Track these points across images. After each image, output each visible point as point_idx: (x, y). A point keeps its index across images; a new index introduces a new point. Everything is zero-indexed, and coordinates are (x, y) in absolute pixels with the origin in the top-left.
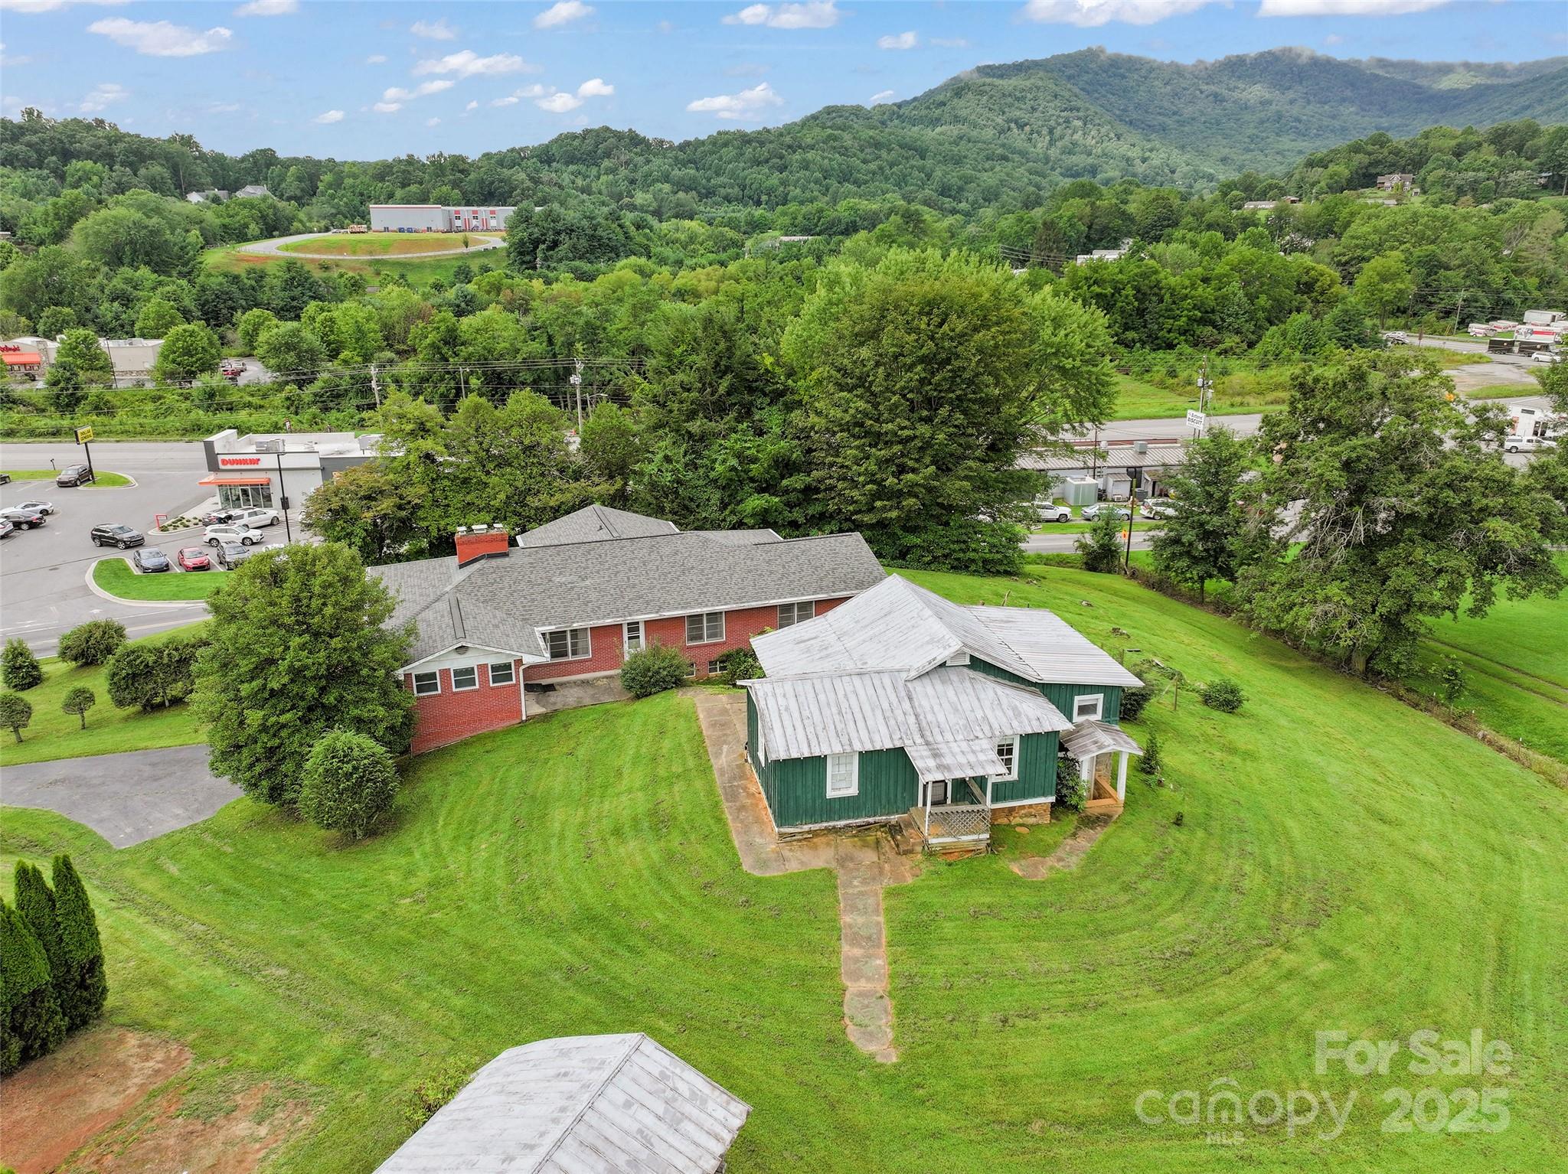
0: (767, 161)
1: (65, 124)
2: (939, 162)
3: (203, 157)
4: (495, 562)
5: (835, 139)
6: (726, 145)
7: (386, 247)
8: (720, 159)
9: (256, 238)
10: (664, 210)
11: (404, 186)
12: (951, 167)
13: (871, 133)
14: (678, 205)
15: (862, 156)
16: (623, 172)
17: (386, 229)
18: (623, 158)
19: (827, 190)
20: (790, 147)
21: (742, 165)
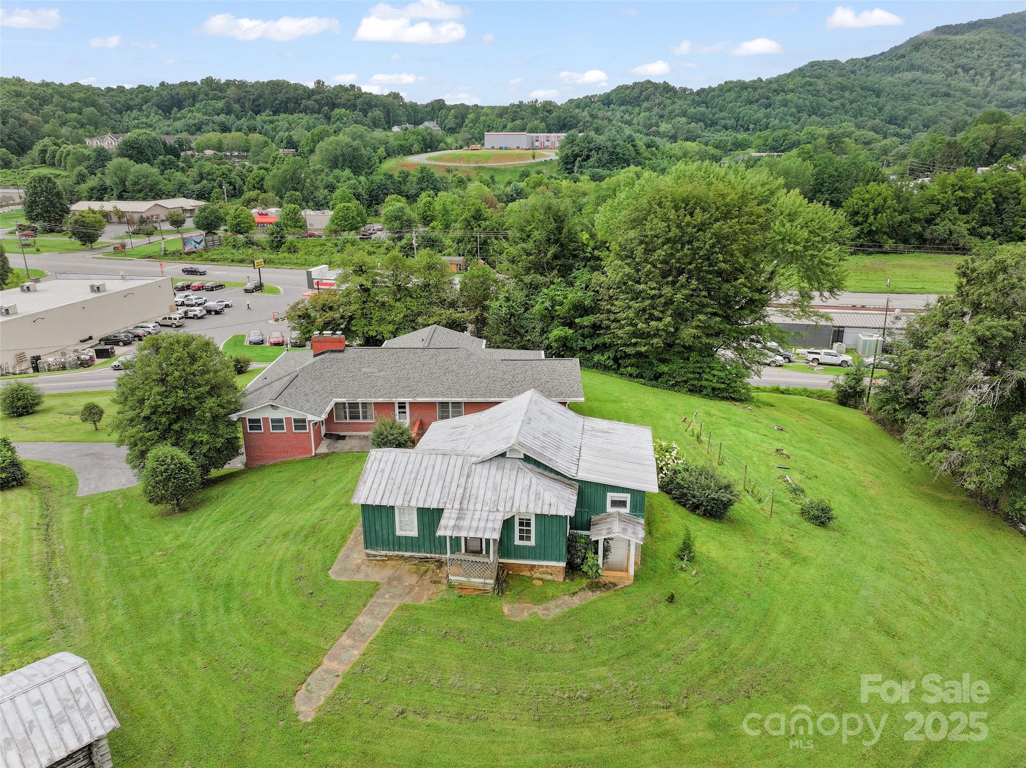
0: (757, 101)
1: (336, 87)
2: (891, 99)
3: (405, 105)
4: (333, 355)
5: (811, 84)
6: (729, 90)
7: (487, 159)
8: (724, 100)
9: (418, 153)
10: (679, 135)
11: (513, 120)
12: (900, 102)
13: (839, 80)
14: (688, 131)
15: (829, 96)
16: (656, 110)
17: (493, 148)
18: (657, 101)
19: (799, 120)
20: (775, 91)
21: (739, 104)
